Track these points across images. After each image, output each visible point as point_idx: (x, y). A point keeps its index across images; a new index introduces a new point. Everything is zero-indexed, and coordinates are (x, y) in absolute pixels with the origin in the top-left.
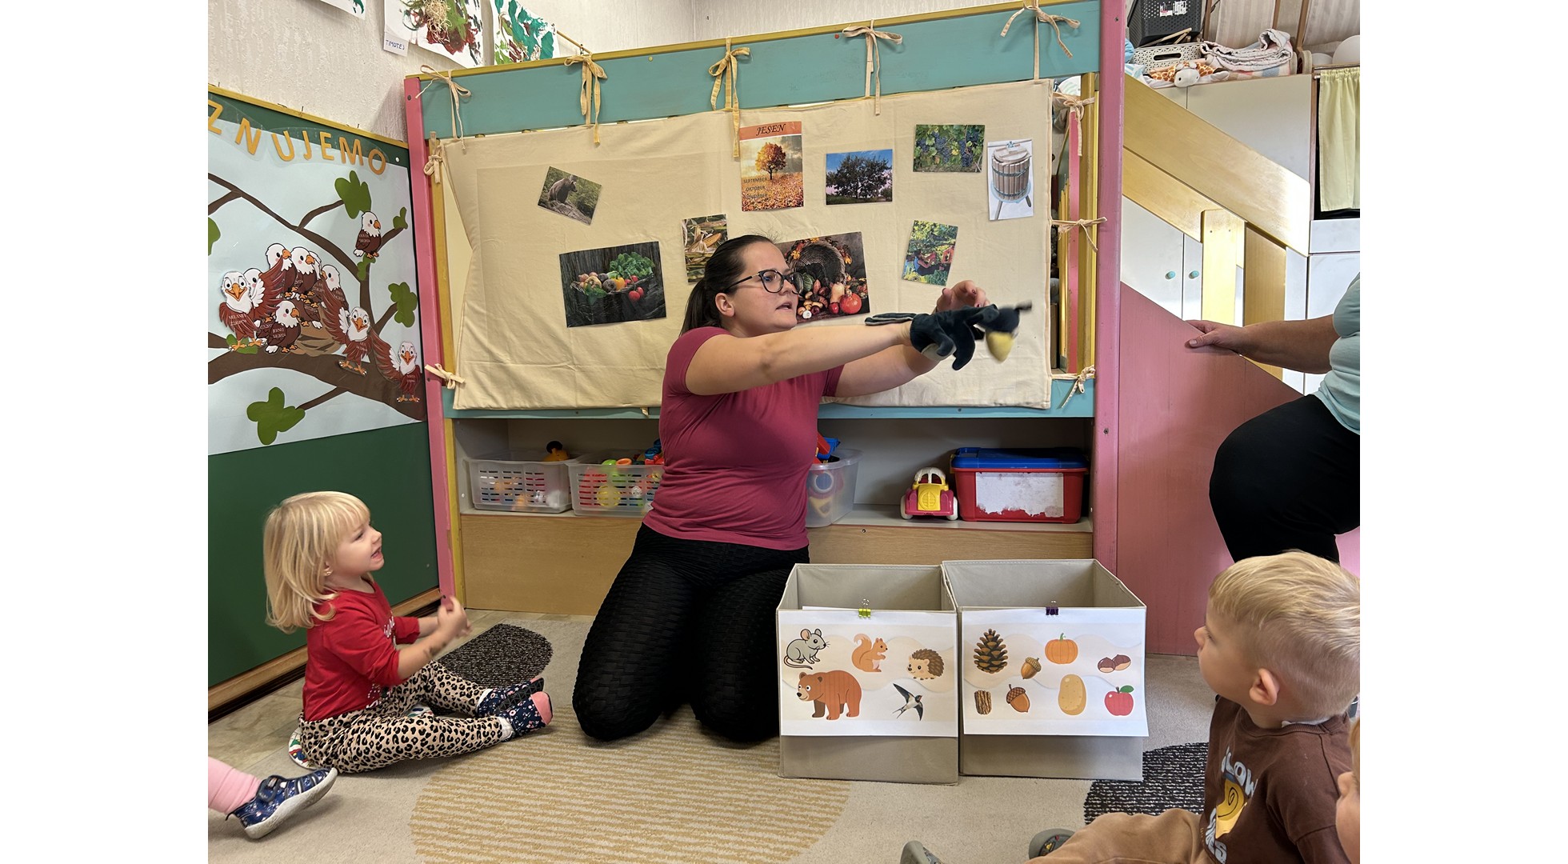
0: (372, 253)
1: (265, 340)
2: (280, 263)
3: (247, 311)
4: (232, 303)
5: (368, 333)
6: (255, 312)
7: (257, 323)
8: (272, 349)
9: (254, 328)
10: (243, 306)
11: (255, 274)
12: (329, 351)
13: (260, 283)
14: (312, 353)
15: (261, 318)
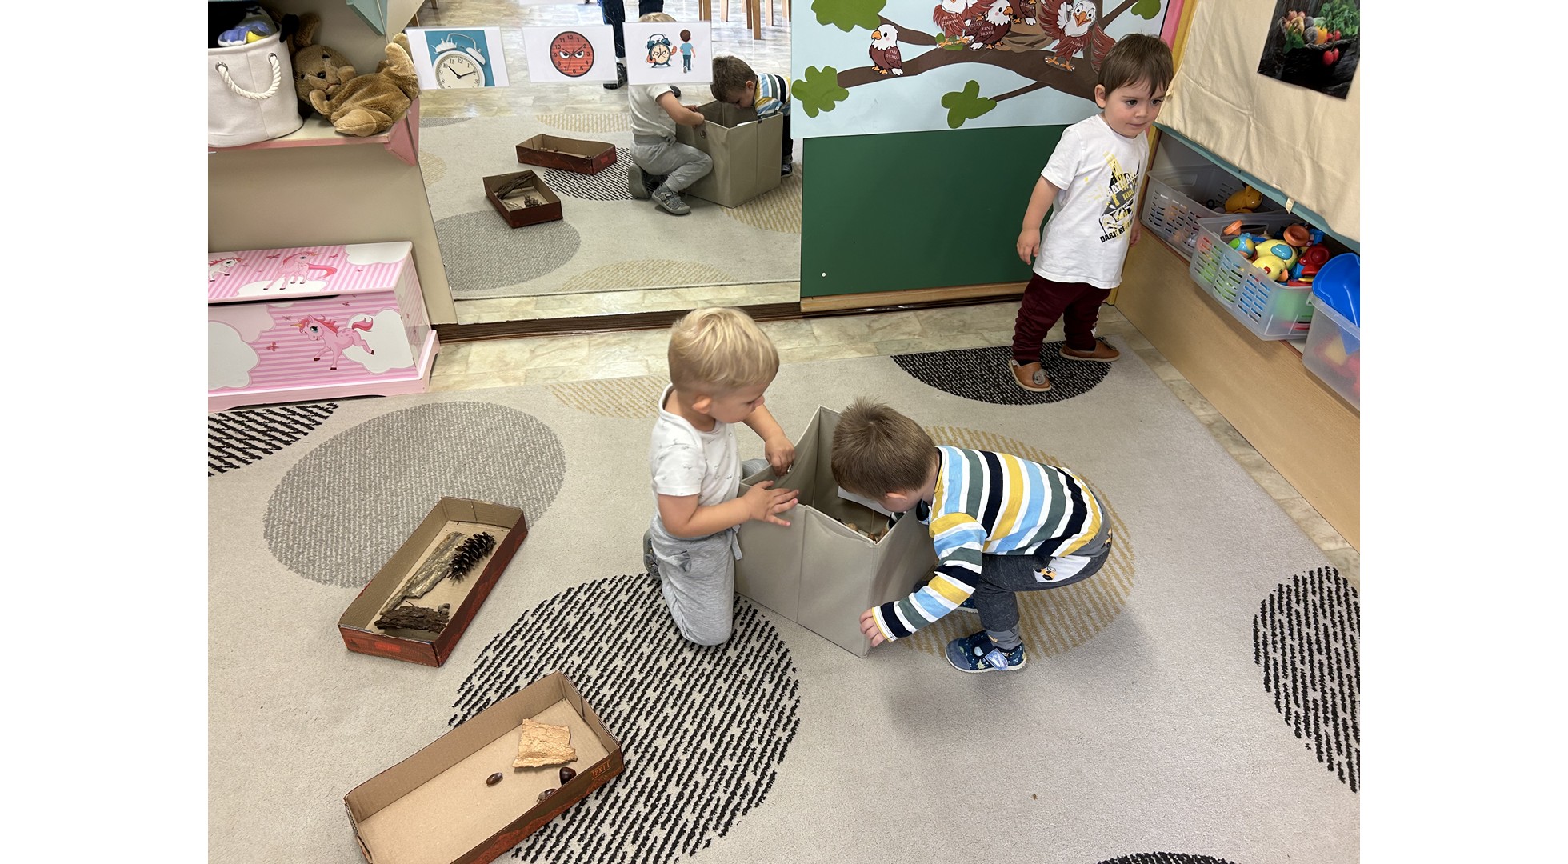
1: (972, 37)
3: (959, 12)
4: (949, 6)
5: (1091, 28)
6: (968, 13)
7: (968, 23)
8: (977, 46)
9: (964, 27)
10: (957, 7)
12: (1037, 47)
14: (1018, 49)
15: (973, 17)
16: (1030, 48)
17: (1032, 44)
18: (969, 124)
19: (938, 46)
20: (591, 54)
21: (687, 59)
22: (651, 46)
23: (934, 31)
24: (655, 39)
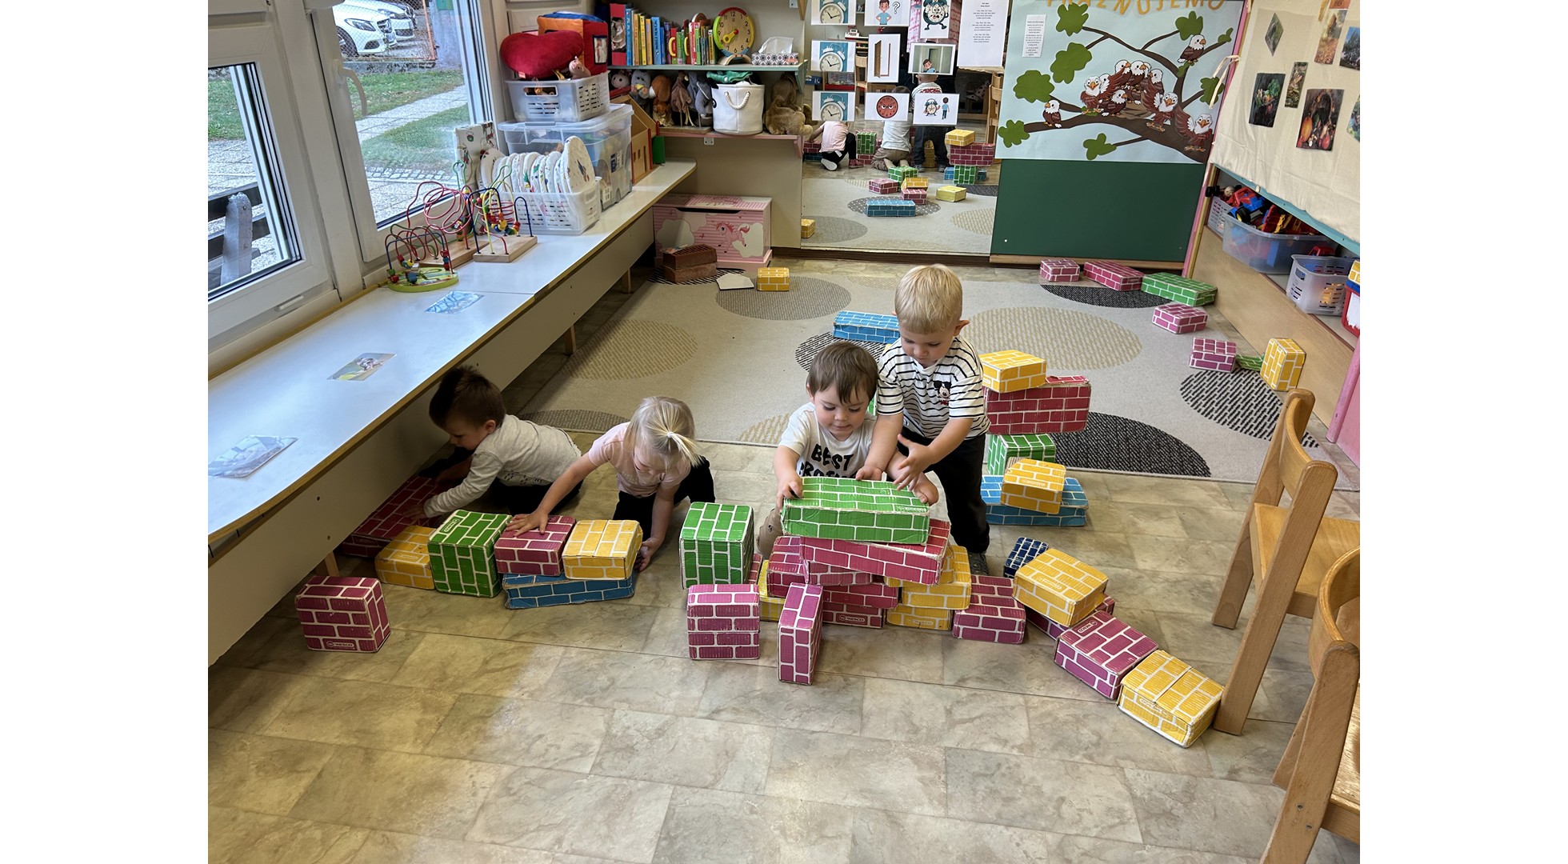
0: (1192, 60)
1: (1103, 109)
2: (1123, 70)
3: (1096, 95)
4: (1089, 92)
5: (1174, 108)
6: (1100, 96)
7: (1101, 101)
8: (1104, 114)
9: (1097, 104)
10: (1095, 93)
11: (1106, 76)
12: (1142, 117)
13: (1108, 81)
14: (1129, 117)
15: (1104, 99)
16: (1137, 117)
17: (1138, 115)
18: (1099, 158)
19: (1083, 113)
20: (897, 108)
21: (945, 112)
22: (927, 105)
23: (1081, 105)
24: (930, 101)
